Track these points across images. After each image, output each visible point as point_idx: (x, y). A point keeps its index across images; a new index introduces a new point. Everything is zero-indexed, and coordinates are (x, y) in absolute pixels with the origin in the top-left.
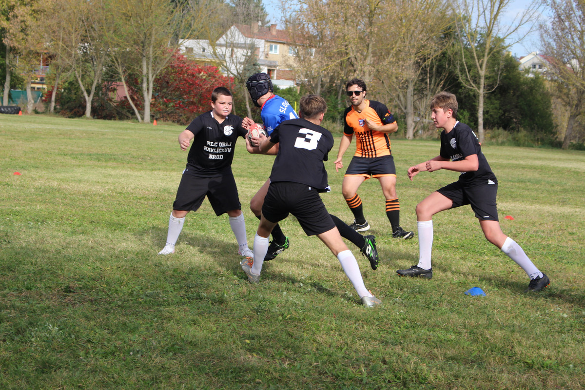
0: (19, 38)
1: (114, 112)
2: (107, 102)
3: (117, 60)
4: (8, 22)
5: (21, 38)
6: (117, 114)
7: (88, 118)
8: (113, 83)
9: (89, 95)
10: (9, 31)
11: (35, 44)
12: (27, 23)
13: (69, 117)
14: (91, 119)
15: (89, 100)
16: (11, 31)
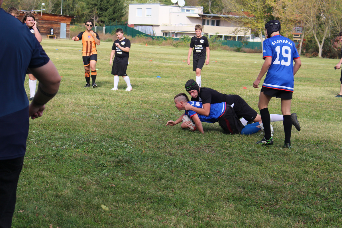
0: (281, 12)
1: (337, 54)
2: (333, 48)
3: (337, 23)
4: (275, 3)
5: (282, 12)
6: (339, 55)
7: (319, 58)
8: (337, 37)
9: (320, 44)
10: (275, 8)
11: (290, 15)
12: (286, 3)
13: (310, 57)
14: (322, 58)
15: (320, 47)
16: (276, 8)
